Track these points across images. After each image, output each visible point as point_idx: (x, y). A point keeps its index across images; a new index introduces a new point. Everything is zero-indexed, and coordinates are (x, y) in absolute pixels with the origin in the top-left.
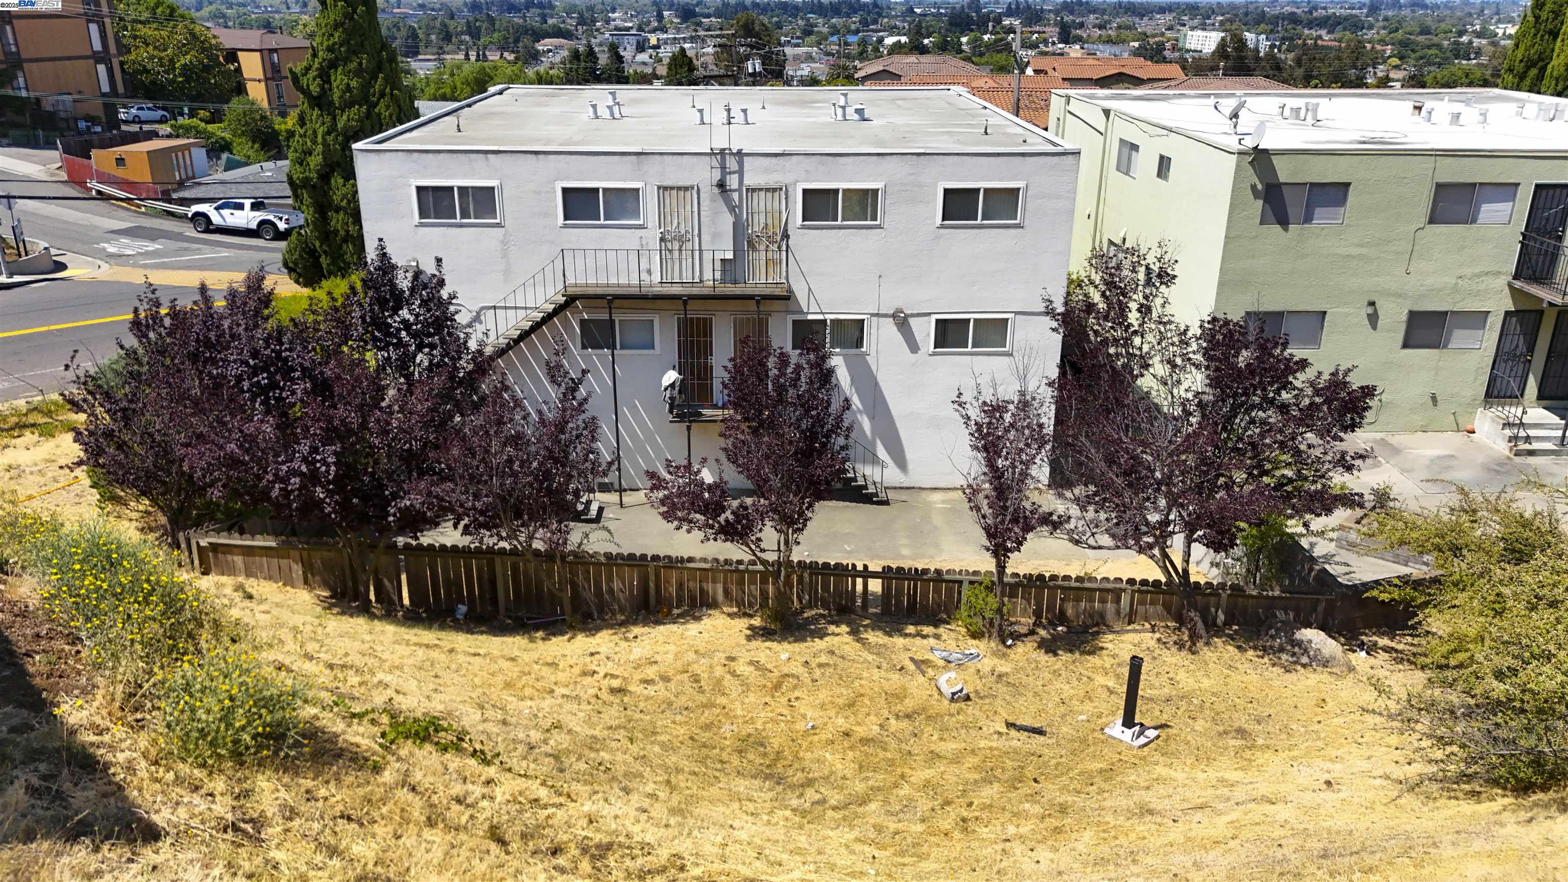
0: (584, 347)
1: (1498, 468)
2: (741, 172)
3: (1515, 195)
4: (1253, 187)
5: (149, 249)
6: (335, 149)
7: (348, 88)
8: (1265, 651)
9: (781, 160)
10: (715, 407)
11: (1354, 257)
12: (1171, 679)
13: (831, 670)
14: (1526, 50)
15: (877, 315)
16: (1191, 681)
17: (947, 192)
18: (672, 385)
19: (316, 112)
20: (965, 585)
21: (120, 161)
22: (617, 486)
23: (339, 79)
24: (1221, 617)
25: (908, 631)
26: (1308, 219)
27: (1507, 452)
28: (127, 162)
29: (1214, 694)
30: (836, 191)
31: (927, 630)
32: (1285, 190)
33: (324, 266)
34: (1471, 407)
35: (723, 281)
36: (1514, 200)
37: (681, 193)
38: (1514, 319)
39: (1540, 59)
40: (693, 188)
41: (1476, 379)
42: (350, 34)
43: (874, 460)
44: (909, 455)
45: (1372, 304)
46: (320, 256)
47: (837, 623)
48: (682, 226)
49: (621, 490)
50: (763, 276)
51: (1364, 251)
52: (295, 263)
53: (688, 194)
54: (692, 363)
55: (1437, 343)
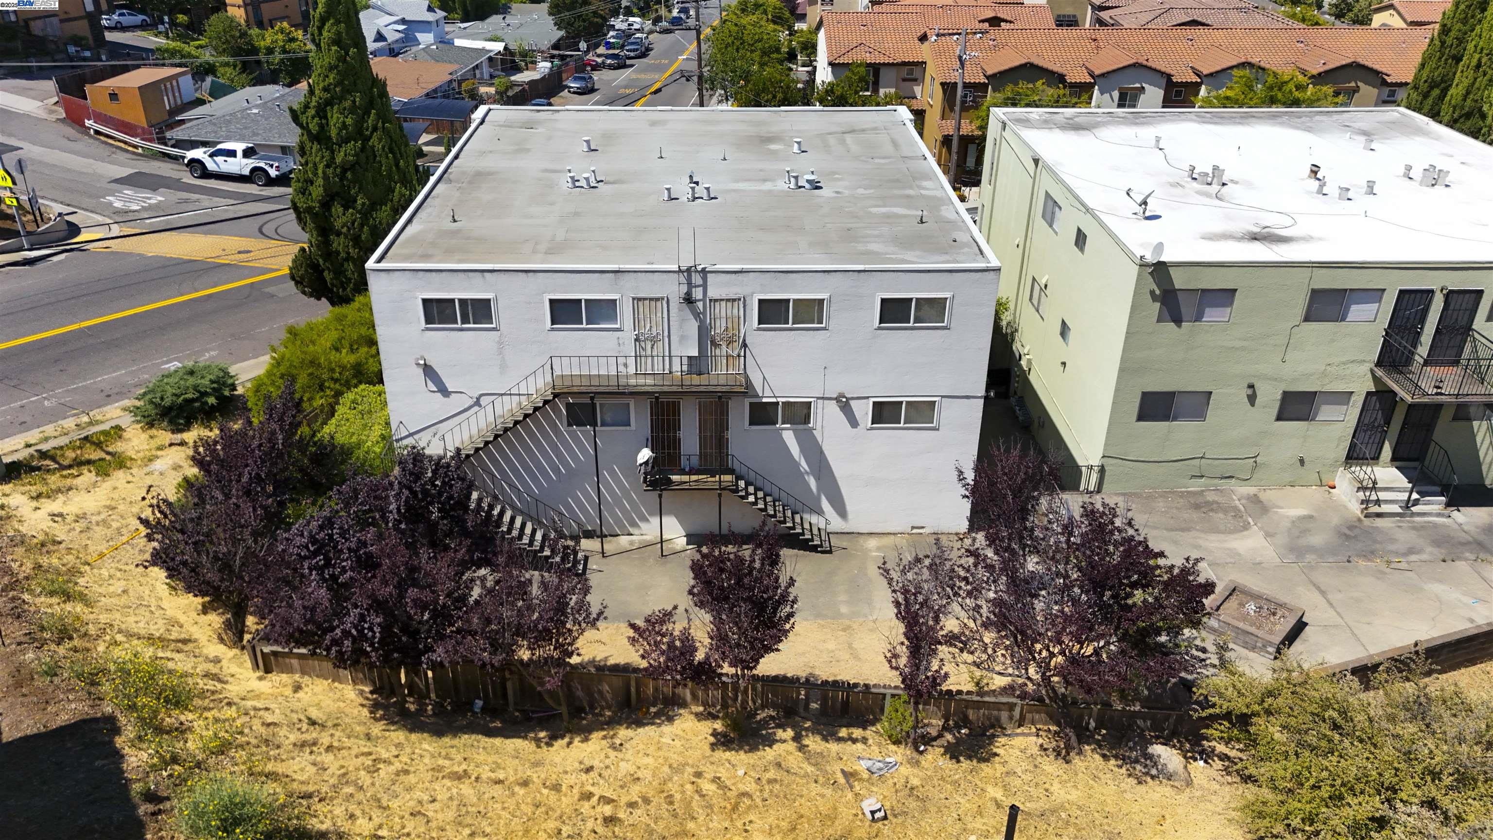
0: (570, 425)
1: (1348, 532)
2: (705, 286)
3: (1381, 298)
4: (1152, 293)
5: (153, 201)
6: (335, 182)
7: (344, 126)
8: (1124, 760)
9: (740, 277)
10: (683, 472)
11: (1237, 349)
12: (1047, 790)
13: (778, 787)
14: (1431, 72)
15: (823, 398)
16: (1062, 792)
17: (883, 301)
18: (646, 463)
19: (316, 146)
20: (888, 698)
21: (114, 96)
22: (599, 533)
23: (335, 118)
24: (1092, 724)
25: (841, 735)
26: (1198, 318)
27: (1359, 513)
28: (120, 97)
29: (1080, 808)
30: (788, 301)
31: (857, 733)
32: (1180, 296)
33: (328, 280)
34: (1334, 466)
35: (690, 373)
36: (1380, 301)
37: (653, 303)
38: (1374, 398)
39: (1443, 81)
40: (663, 299)
41: (1338, 446)
42: (343, 76)
43: (820, 512)
44: (849, 508)
45: (1251, 386)
46: (323, 270)
47: (782, 726)
48: (654, 329)
49: (602, 536)
50: (724, 367)
51: (1245, 344)
52: (302, 277)
53: (659, 304)
54: (663, 437)
55: (1306, 416)
